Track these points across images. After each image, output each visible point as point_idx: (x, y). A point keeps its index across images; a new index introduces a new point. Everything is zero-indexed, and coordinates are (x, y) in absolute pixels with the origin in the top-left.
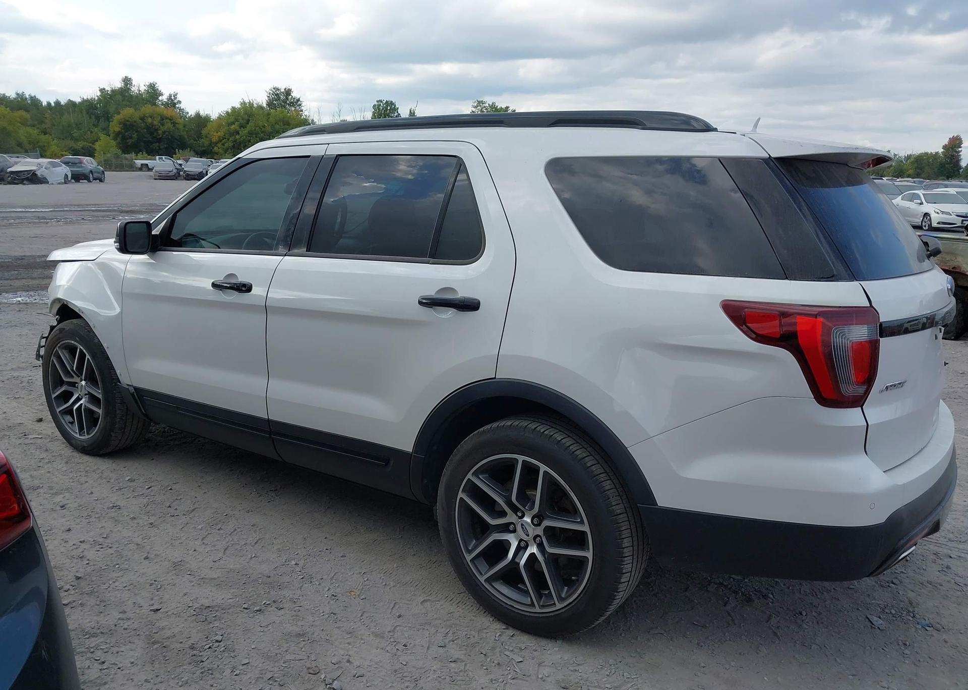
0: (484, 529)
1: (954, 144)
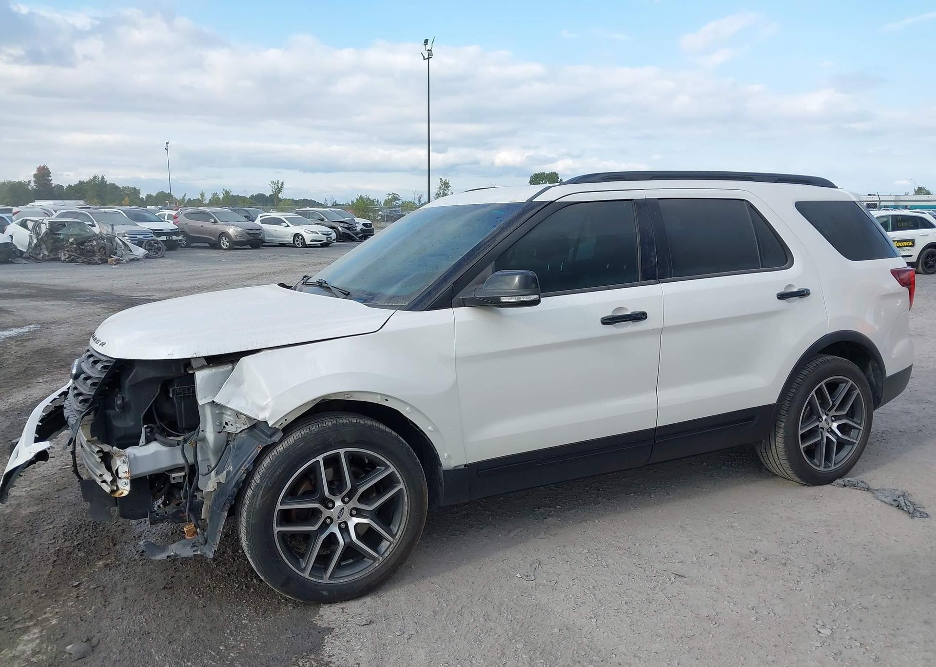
0: (818, 445)
1: (43, 174)
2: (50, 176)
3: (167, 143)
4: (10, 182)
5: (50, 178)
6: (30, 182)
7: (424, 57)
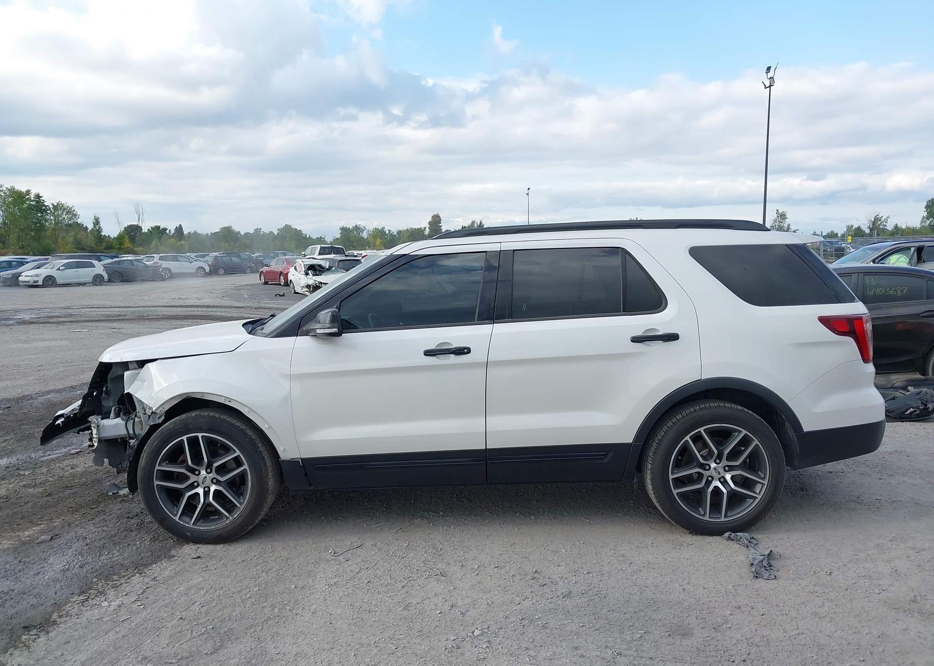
0: (700, 493)
1: (436, 221)
2: (441, 223)
3: (529, 189)
4: (412, 228)
5: (440, 225)
6: (425, 228)
7: (765, 86)
